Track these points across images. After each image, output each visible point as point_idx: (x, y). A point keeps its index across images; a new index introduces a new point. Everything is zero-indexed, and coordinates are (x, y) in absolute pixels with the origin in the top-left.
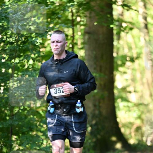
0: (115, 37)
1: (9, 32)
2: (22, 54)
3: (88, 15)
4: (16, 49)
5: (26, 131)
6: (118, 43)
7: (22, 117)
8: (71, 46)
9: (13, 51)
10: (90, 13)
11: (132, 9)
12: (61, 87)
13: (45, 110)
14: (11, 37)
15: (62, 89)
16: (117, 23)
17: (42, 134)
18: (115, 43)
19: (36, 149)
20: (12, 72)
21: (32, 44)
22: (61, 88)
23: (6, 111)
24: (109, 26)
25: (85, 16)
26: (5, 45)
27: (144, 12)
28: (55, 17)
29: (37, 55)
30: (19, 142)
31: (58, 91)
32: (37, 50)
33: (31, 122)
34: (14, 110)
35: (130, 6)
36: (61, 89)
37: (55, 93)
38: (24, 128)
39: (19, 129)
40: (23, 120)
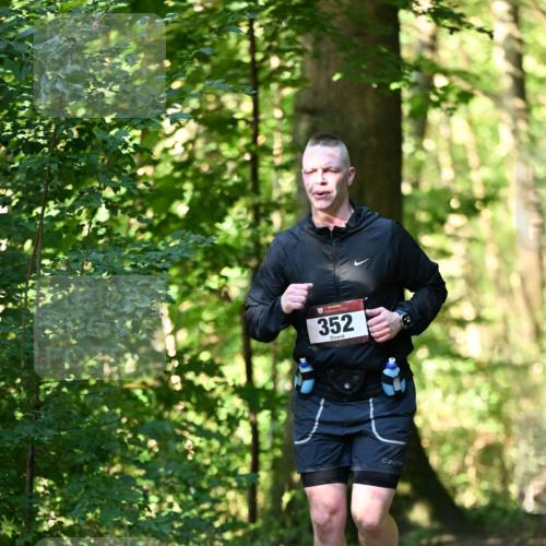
0: (407, 127)
1: (24, 108)
2: (70, 187)
3: (309, 47)
4: (50, 168)
5: (86, 463)
6: (419, 147)
7: (69, 413)
8: (247, 157)
9: (39, 175)
10: (317, 41)
11: (470, 26)
12: (339, 313)
13: (152, 387)
14: (29, 125)
15: (343, 319)
16: (414, 76)
17: (142, 472)
18: (408, 147)
19: (120, 525)
20: (35, 251)
21: (106, 151)
22: (340, 316)
23: (13, 391)
24: (387, 86)
25: (300, 52)
26: (8, 153)
27: (510, 37)
28: (191, 56)
29: (123, 190)
30: (58, 499)
31: (332, 325)
32: (125, 171)
33: (104, 428)
34: (42, 387)
35: (462, 15)
36: (339, 321)
37: (321, 333)
38: (76, 451)
39: (59, 453)
40: (74, 422)
